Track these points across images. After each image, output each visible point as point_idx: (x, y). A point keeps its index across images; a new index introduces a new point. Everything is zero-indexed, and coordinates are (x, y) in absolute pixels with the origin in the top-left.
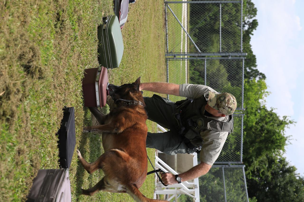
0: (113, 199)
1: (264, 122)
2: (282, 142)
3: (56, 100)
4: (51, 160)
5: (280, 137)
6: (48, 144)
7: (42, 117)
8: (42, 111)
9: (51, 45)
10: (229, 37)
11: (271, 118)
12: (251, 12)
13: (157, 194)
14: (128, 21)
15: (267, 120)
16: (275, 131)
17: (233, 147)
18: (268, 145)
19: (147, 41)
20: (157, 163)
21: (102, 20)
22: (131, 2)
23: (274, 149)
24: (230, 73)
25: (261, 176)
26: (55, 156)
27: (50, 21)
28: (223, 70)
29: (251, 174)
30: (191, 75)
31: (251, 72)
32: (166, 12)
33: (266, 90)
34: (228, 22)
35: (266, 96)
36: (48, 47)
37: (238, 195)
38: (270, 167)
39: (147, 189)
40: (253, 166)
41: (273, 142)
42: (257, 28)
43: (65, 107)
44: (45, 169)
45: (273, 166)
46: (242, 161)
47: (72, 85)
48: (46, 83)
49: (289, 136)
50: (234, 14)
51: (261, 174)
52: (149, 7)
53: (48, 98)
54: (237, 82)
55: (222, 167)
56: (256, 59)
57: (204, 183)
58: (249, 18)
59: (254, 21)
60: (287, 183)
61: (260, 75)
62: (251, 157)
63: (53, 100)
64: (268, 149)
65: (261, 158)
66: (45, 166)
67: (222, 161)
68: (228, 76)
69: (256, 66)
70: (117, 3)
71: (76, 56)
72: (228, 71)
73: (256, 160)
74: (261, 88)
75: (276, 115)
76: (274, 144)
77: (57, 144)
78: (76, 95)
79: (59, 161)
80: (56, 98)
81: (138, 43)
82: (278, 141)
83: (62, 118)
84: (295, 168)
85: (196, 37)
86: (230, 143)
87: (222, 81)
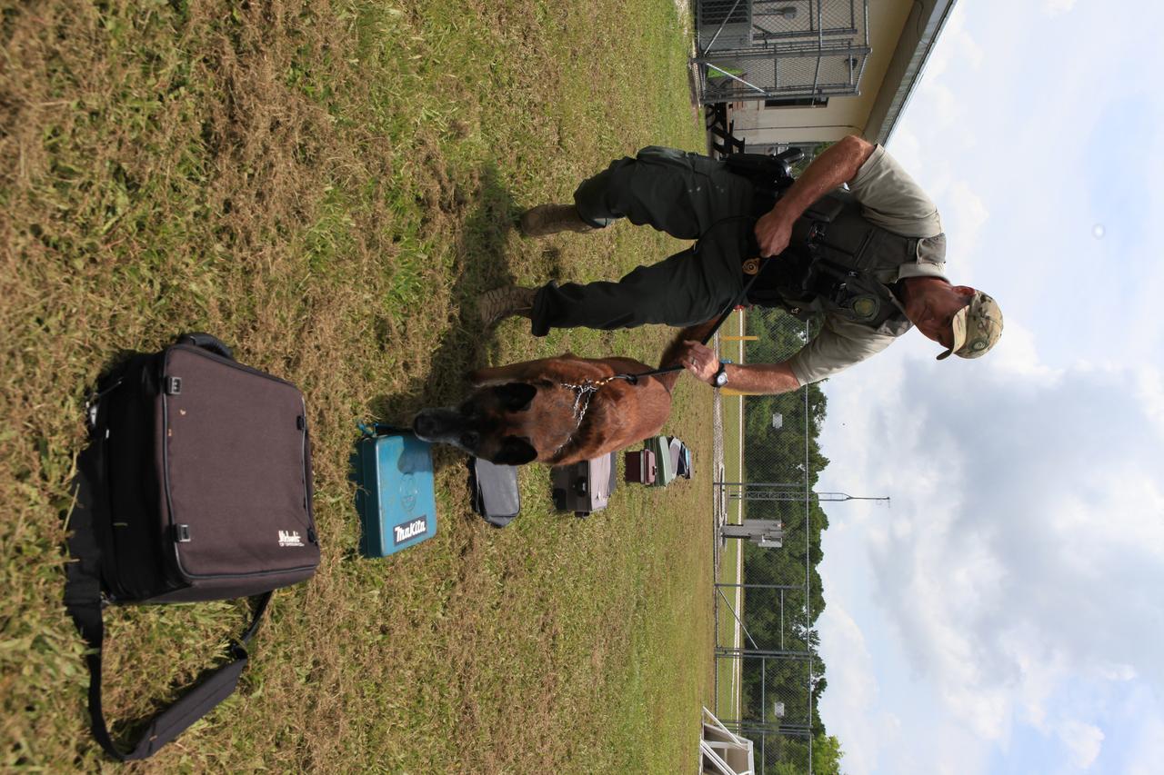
12: (817, 668)
42: (825, 689)
58: (816, 676)
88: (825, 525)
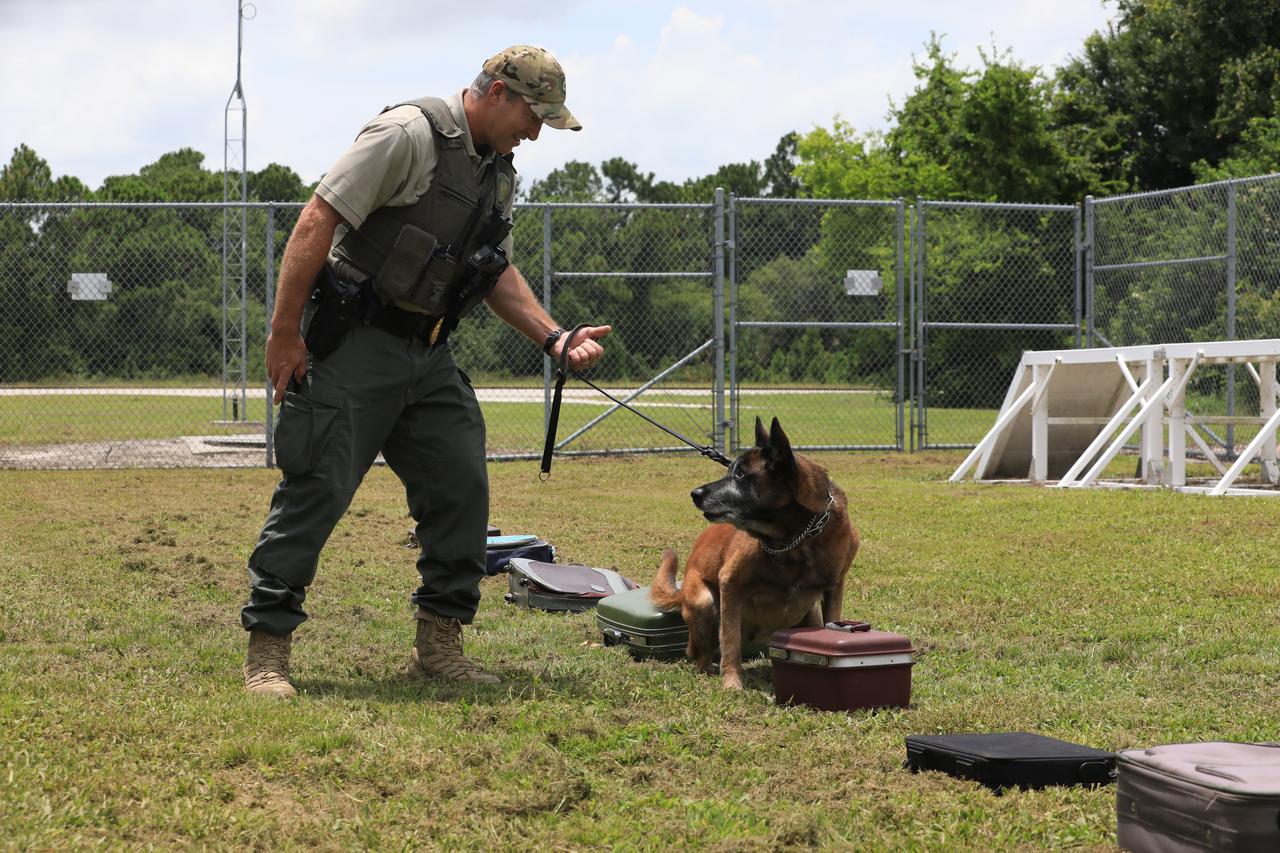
0: (1207, 618)
1: (940, 136)
2: (1006, 79)
3: (884, 795)
4: (1083, 810)
5: (989, 83)
6: (1030, 819)
7: (943, 837)
8: (922, 838)
9: (700, 807)
10: (659, 250)
11: (927, 115)
12: (579, 183)
13: (1183, 482)
14: (615, 569)
15: (933, 128)
16: (968, 101)
17: (1025, 237)
18: (1016, 124)
19: (679, 510)
20: (1081, 484)
21: (612, 649)
22: (551, 557)
23: (1030, 103)
24: (776, 250)
25: (1118, 146)
26: (1072, 799)
27: (623, 808)
28: (769, 271)
29: (1113, 182)
30: (785, 378)
31: (775, 180)
32: (578, 452)
33: (831, 132)
34: (609, 254)
35: (851, 132)
36: (707, 815)
37: (1181, 221)
38: (1088, 118)
39: (1171, 511)
40: (1085, 174)
41: (1006, 108)
42: (631, 163)
43: (906, 766)
44: (1115, 832)
45: (1084, 107)
46: (1072, 207)
47: (832, 745)
48: (828, 823)
49: (984, 56)
50: (584, 238)
51: (1112, 148)
52: (565, 503)
53: (878, 819)
54: (807, 227)
55: (1091, 271)
56: (731, 166)
57: (1144, 333)
58: (600, 188)
59: (606, 171)
60: (1141, 64)
61: (786, 152)
62: (1057, 182)
63: (884, 804)
64: (1028, 125)
65: (1060, 149)
66: (1104, 828)
67: (1071, 273)
68: (788, 254)
69: (755, 166)
70: (555, 601)
71: (736, 730)
72: (772, 255)
73: (1066, 164)
74: (826, 148)
75: (913, 100)
76: (1012, 103)
77: (1031, 791)
78: (866, 731)
79: (1087, 786)
80: (878, 793)
81: (686, 537)
82: (1003, 89)
83: (944, 775)
84: (1091, 39)
85: (657, 361)
86: (1009, 249)
87: (804, 274)
88: (189, 158)
